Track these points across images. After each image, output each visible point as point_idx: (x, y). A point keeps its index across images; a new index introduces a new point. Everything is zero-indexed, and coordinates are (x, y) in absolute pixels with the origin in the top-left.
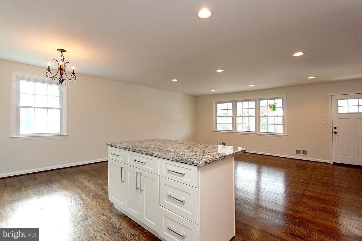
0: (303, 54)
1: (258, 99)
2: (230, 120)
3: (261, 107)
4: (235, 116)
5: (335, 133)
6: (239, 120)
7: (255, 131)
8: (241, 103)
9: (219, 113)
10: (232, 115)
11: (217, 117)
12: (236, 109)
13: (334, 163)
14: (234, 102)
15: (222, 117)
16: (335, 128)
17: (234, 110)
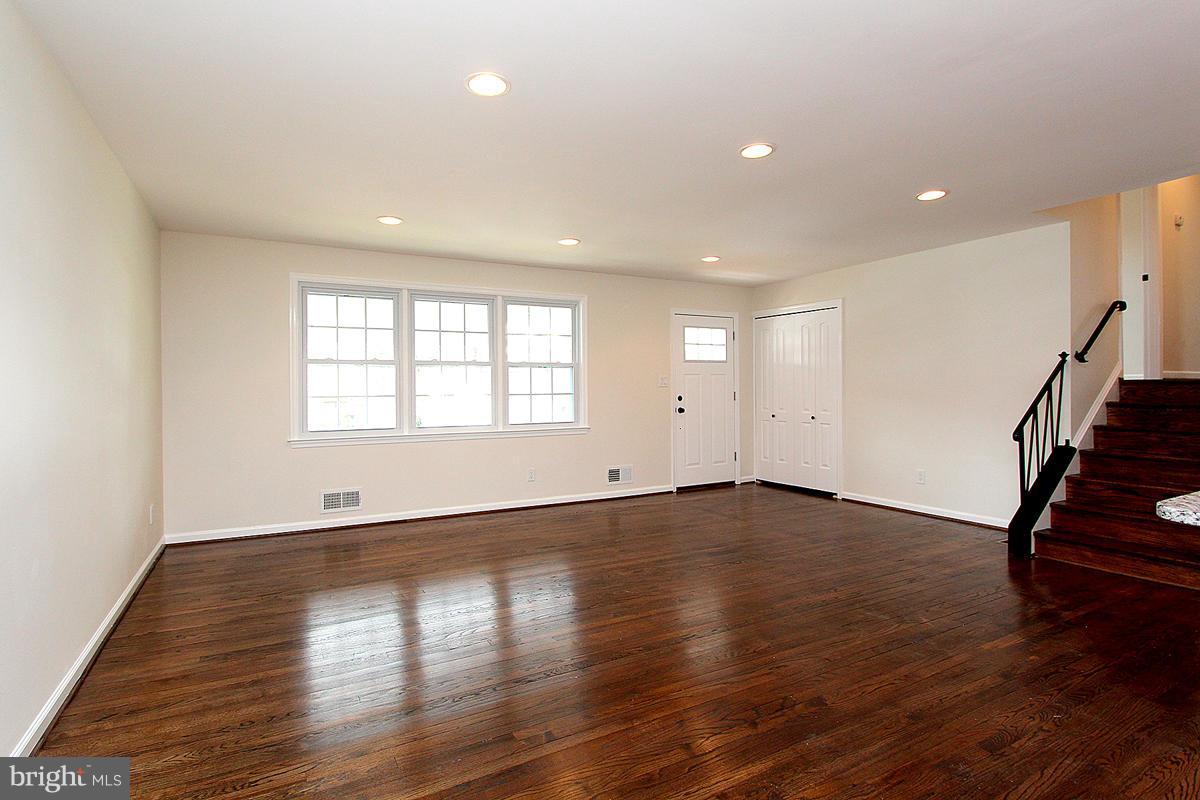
0: (943, 194)
1: (502, 297)
2: (386, 379)
4: (405, 363)
5: (681, 410)
7: (491, 423)
9: (319, 343)
10: (390, 356)
11: (311, 367)
12: (412, 330)
13: (678, 489)
14: (405, 295)
15: (339, 362)
16: (680, 398)
17: (405, 332)
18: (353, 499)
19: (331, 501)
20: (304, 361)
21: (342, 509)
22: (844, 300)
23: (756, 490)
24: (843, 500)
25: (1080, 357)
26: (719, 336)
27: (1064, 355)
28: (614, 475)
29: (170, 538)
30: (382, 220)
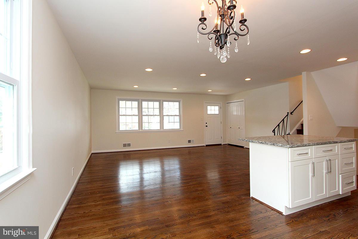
1: (162, 100)
2: (136, 119)
3: (164, 108)
4: (140, 115)
5: (207, 126)
6: (145, 119)
7: (159, 129)
8: (146, 103)
9: (122, 111)
10: (137, 114)
11: (120, 116)
12: (142, 108)
13: (206, 145)
14: (140, 100)
15: (126, 115)
16: (206, 123)
17: (140, 109)
18: (129, 145)
19: (125, 145)
20: (119, 115)
21: (127, 147)
22: (245, 99)
23: (227, 146)
24: (246, 148)
25: (291, 113)
26: (217, 108)
27: (288, 113)
28: (189, 141)
29: (93, 152)
30: (134, 86)
